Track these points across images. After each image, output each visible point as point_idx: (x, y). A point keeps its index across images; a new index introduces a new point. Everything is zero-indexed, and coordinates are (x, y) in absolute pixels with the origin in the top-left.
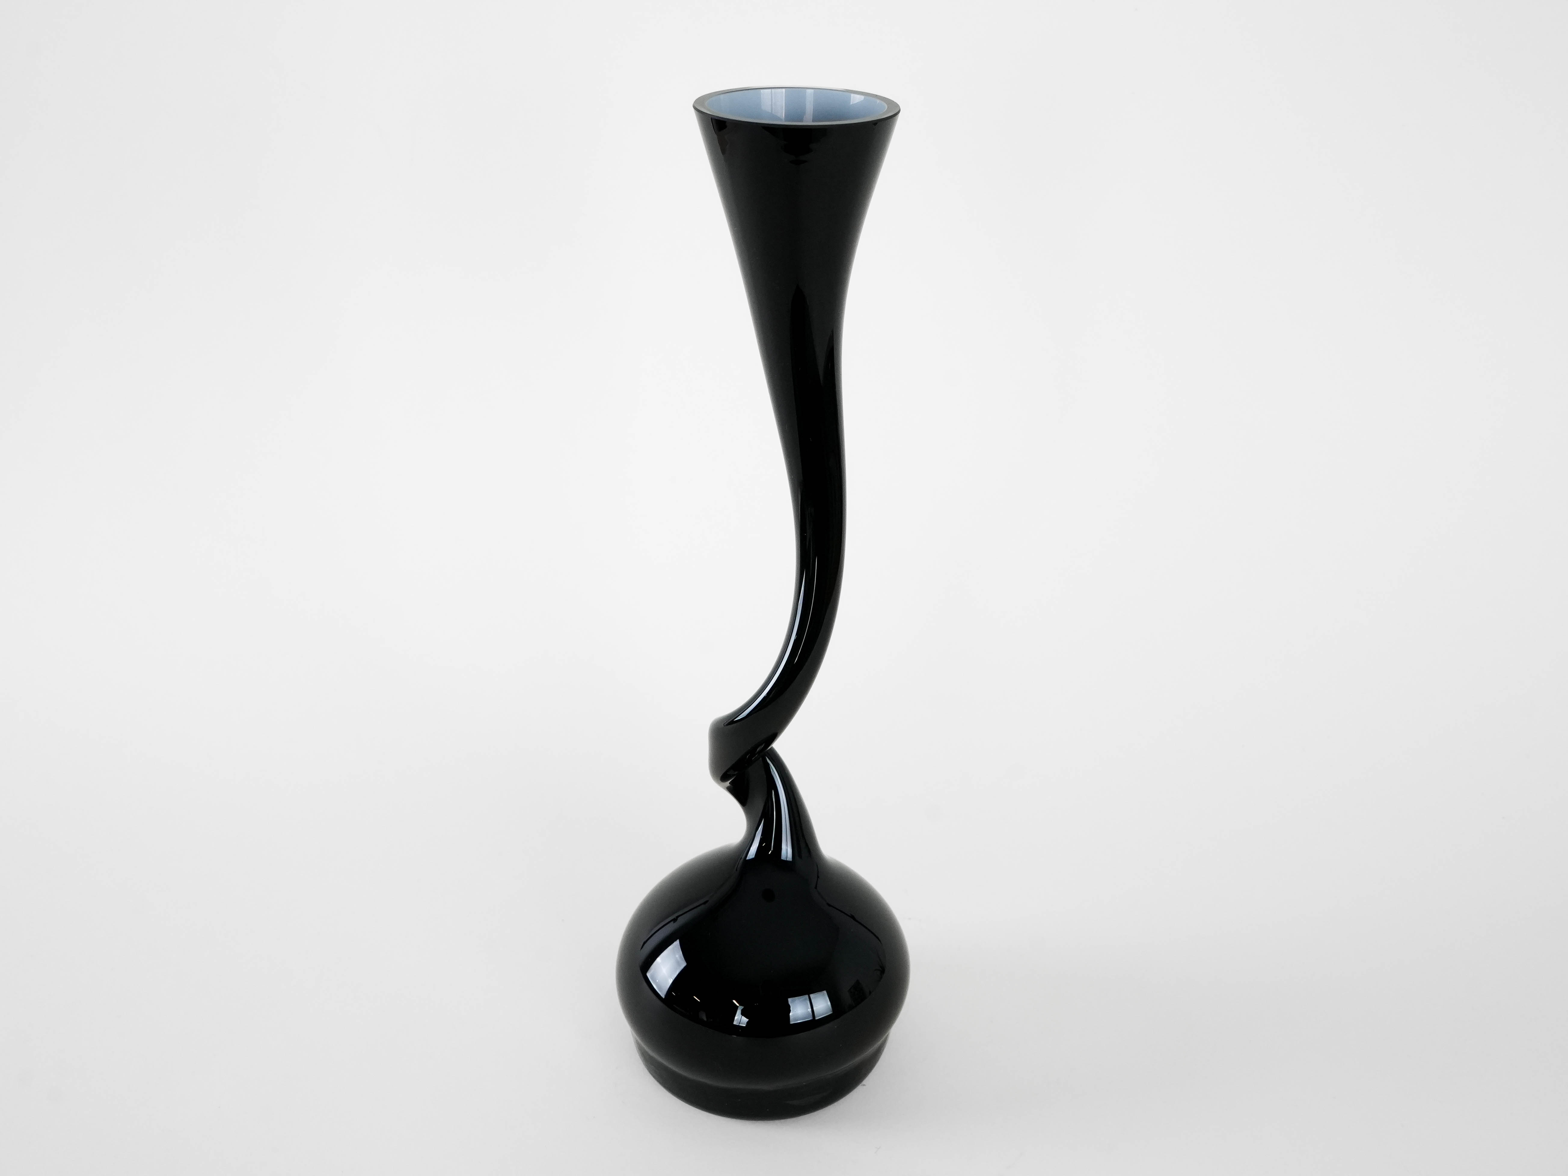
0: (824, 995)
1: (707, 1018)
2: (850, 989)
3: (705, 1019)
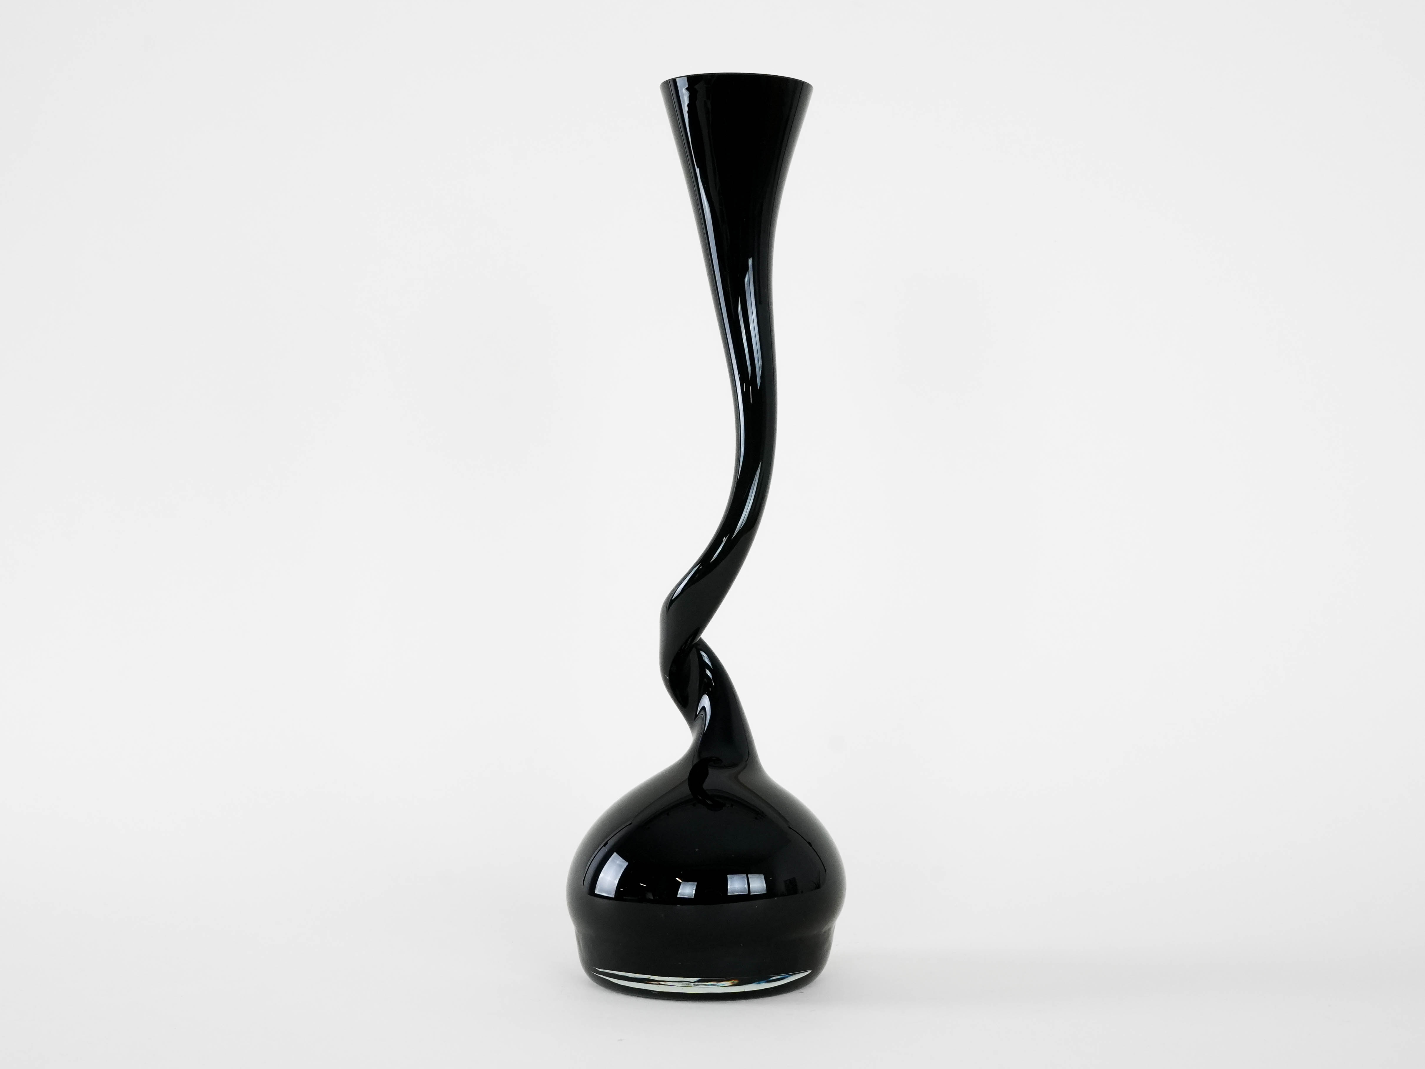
1: (653, 897)
2: (787, 881)
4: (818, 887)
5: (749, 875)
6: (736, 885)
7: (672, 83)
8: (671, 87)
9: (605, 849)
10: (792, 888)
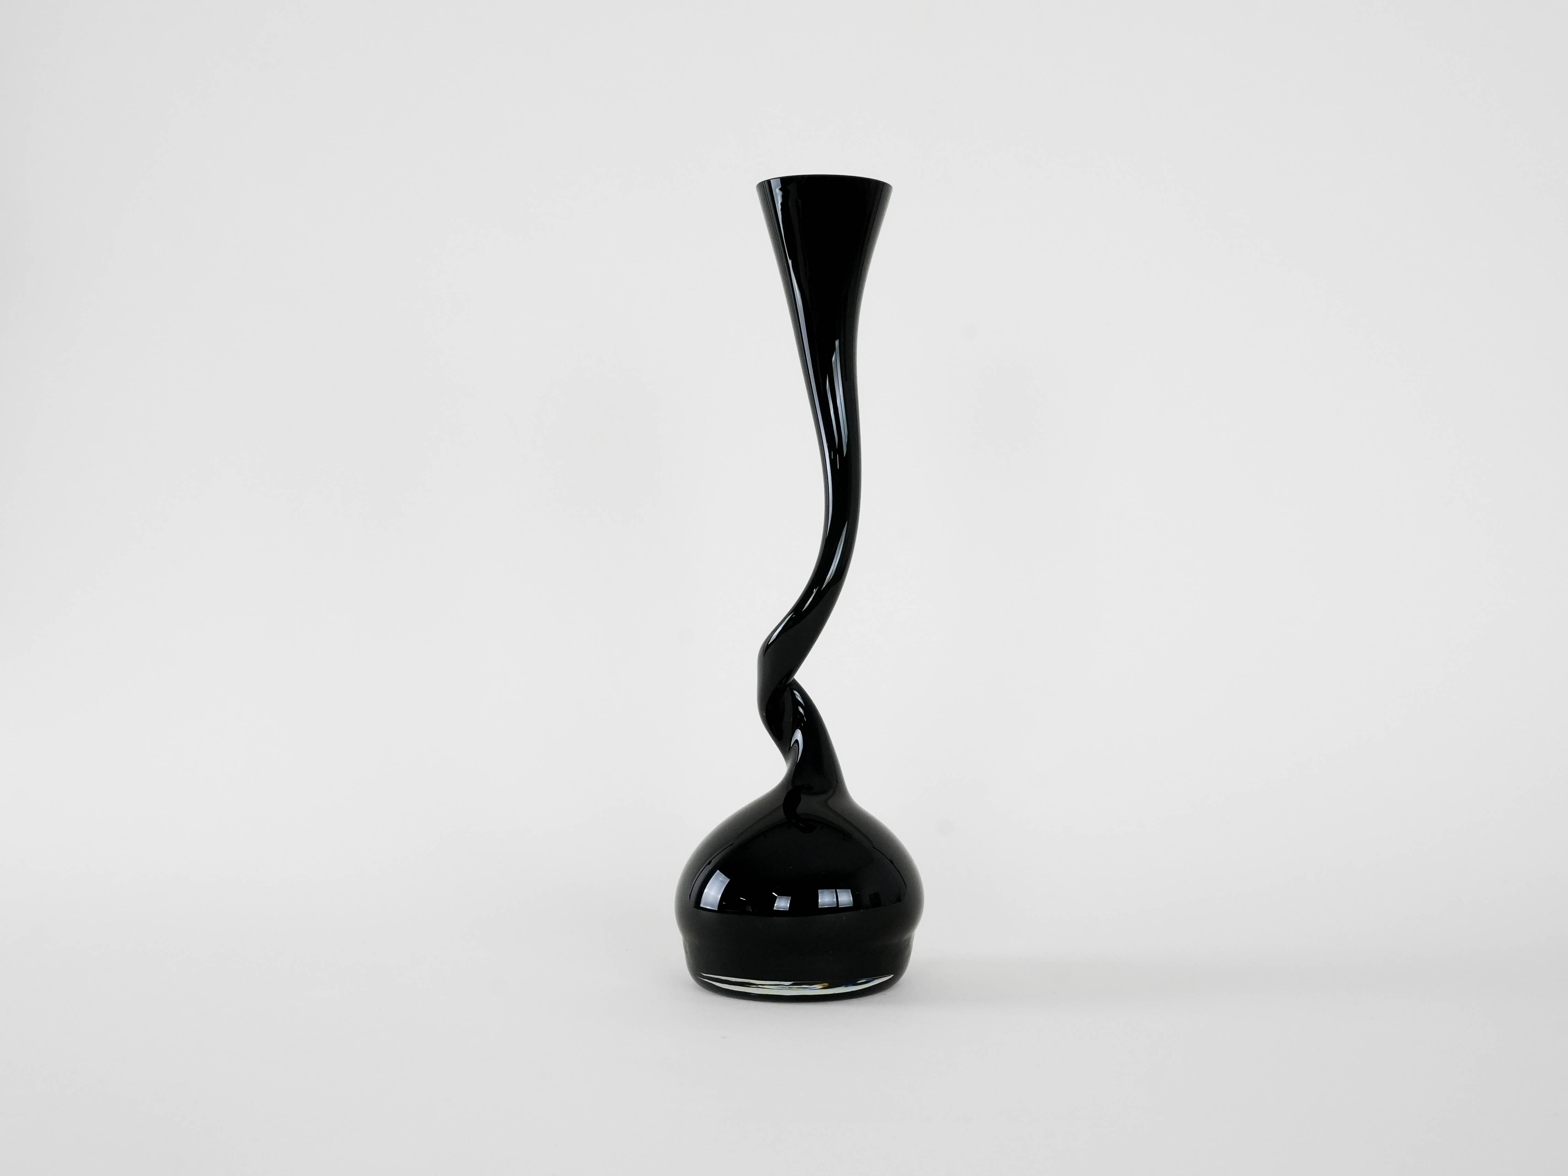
0: (848, 892)
3: (751, 911)
4: (899, 900)
5: (838, 890)
6: (826, 899)
7: (766, 183)
8: (765, 187)
9: (710, 867)
10: (876, 901)
